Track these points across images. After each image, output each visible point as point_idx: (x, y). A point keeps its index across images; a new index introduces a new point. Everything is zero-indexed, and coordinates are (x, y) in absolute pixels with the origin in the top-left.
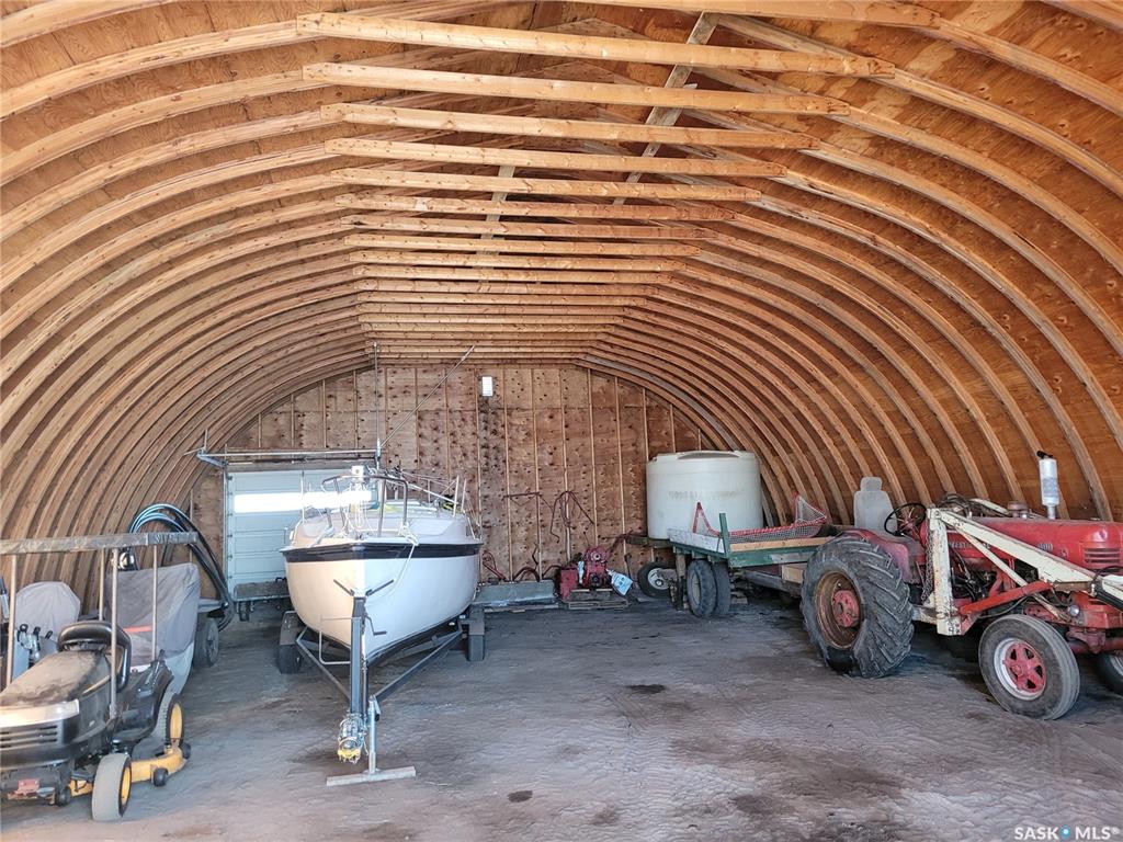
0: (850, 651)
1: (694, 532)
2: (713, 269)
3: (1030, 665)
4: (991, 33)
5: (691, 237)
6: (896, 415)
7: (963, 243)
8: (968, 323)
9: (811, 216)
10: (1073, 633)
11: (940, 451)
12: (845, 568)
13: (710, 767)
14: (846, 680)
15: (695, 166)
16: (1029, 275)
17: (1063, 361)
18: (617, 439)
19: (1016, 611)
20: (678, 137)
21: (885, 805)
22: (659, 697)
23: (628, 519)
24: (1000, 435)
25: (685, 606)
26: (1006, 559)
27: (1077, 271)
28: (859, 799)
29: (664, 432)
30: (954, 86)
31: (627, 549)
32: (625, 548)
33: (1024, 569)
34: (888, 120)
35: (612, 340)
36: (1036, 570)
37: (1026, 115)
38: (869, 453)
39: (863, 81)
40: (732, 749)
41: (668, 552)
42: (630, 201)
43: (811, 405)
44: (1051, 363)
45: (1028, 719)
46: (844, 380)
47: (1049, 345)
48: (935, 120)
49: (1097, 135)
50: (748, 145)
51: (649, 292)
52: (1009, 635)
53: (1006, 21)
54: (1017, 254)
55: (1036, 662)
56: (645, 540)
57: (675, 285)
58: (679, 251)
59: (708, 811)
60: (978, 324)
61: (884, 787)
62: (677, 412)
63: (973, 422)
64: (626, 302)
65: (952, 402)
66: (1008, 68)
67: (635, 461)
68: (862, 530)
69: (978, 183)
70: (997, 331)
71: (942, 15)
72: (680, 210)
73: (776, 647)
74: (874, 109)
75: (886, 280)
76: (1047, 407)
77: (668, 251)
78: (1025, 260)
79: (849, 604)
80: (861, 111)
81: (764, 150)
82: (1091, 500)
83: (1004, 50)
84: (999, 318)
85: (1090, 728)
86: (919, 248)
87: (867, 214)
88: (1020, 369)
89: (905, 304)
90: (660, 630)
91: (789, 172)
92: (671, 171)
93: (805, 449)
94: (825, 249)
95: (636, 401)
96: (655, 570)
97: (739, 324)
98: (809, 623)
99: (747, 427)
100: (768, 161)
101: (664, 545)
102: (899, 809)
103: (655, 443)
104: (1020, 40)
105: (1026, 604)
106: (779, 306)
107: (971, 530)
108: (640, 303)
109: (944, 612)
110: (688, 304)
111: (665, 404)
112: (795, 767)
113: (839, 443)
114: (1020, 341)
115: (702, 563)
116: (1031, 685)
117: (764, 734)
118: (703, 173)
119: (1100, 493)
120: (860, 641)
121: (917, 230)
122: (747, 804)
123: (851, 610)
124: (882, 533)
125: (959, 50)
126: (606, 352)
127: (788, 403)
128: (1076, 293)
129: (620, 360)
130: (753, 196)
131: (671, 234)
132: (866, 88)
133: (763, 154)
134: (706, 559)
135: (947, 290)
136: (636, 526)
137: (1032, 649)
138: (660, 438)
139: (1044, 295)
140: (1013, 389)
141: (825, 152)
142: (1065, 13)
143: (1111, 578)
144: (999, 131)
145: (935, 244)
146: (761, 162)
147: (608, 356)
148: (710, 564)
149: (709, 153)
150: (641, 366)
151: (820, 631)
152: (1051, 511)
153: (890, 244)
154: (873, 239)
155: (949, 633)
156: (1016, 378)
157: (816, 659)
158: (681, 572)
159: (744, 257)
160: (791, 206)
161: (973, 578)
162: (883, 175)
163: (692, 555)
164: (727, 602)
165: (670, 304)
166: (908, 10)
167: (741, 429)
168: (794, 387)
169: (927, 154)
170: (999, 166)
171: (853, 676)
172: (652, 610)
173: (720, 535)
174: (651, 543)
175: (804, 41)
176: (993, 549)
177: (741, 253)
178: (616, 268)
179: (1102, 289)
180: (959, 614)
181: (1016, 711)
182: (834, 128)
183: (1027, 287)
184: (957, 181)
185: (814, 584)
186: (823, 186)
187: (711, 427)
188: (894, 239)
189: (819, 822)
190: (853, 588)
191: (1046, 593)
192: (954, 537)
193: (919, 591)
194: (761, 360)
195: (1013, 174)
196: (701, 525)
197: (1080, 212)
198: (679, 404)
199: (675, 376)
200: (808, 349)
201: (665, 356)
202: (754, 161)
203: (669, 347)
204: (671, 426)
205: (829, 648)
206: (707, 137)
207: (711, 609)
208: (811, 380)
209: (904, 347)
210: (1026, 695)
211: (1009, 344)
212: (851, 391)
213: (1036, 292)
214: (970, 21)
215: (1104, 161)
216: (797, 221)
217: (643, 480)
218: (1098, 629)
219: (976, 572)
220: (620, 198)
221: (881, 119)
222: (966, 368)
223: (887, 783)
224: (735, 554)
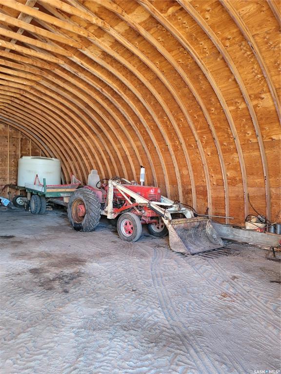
0: (81, 224)
1: (35, 184)
2: (47, 88)
3: (130, 227)
4: (140, 24)
5: (38, 73)
6: (105, 151)
7: (128, 97)
8: (128, 124)
9: (81, 75)
10: (143, 218)
11: (117, 164)
12: (82, 198)
13: (23, 261)
14: (79, 233)
15: (39, 44)
16: (145, 111)
17: (151, 140)
18: (8, 149)
19: (129, 211)
20: (31, 28)
21: (79, 268)
22: (11, 240)
23: (10, 179)
24: (133, 161)
25: (30, 210)
26: (128, 196)
27: (157, 112)
28: (72, 266)
29: (27, 149)
30: (128, 40)
31: (9, 190)
32: (8, 189)
33: (133, 200)
34: (108, 46)
35: (7, 109)
36: (135, 200)
37: (148, 57)
38: (96, 163)
39: (100, 28)
40: (33, 255)
41: (24, 191)
42: (12, 51)
43: (80, 145)
44: (148, 140)
45: (127, 242)
46: (90, 138)
47: (148, 135)
48: (122, 51)
49: (166, 70)
50: (59, 41)
51: (21, 92)
52: (125, 218)
53: (144, 21)
54: (142, 104)
55: (132, 226)
56: (16, 187)
57: (32, 92)
58: (33, 78)
59: (19, 274)
60: (130, 125)
61: (81, 263)
62: (33, 142)
63: (126, 156)
64: (12, 95)
65: (121, 149)
66: (144, 39)
67: (15, 158)
68: (89, 186)
69: (133, 77)
70: (135, 128)
71: (125, 12)
72: (33, 61)
73: (58, 223)
74: (103, 41)
75: (105, 105)
76: (146, 153)
77: (29, 77)
78: (144, 106)
79: (82, 209)
80: (99, 40)
81: (66, 45)
82: (154, 182)
83: (143, 31)
84: (136, 124)
85: (143, 244)
86: (115, 96)
87: (100, 80)
88: (140, 141)
89: (110, 115)
90: (18, 218)
91: (74, 57)
92: (29, 43)
93: (77, 160)
94: (86, 89)
95: (17, 135)
96: (19, 198)
97: (56, 112)
98: (69, 215)
99: (58, 150)
100: (67, 50)
101: (23, 189)
102: (83, 268)
103: (23, 152)
104: (148, 30)
105: (131, 210)
106: (70, 108)
107: (120, 188)
108: (18, 96)
109: (110, 212)
110: (37, 101)
111: (28, 138)
112: (54, 259)
113: (88, 159)
114: (141, 132)
115: (36, 195)
116: (130, 233)
117: (47, 249)
118: (41, 47)
119: (156, 180)
120: (84, 220)
121: (115, 89)
122: (34, 271)
123: (83, 211)
124: (95, 188)
125: (130, 27)
126: (4, 114)
127: (72, 144)
128: (156, 119)
129: (10, 118)
130: (61, 62)
131: (30, 70)
132: (101, 31)
133: (66, 47)
134: (38, 194)
135: (122, 112)
136: (13, 182)
137: (131, 223)
138: (25, 151)
139: (148, 119)
140: (138, 147)
141: (86, 52)
142: (160, 24)
143: (153, 202)
144: (140, 61)
145: (120, 96)
146: (64, 50)
147: (5, 116)
148: (39, 196)
149: (44, 40)
150: (19, 122)
151: (72, 218)
152: (142, 183)
153: (107, 93)
154: (101, 89)
155: (110, 218)
156: (139, 143)
157: (70, 227)
158: (29, 198)
159: (58, 86)
160: (75, 70)
161: (119, 202)
162: (105, 66)
163: (33, 193)
164: (44, 210)
165: (30, 99)
166: (115, 6)
167: (56, 151)
168: (74, 138)
169: (119, 63)
170: (139, 73)
171: (81, 231)
172: (17, 212)
173: (43, 186)
174: (19, 188)
175: (80, 5)
176: (126, 194)
177: (57, 84)
178: (7, 79)
179: (162, 119)
180: (113, 212)
181: (124, 240)
182: (90, 44)
183: (144, 115)
184: (127, 75)
185: (72, 203)
186: (86, 65)
187: (45, 149)
188: (108, 91)
189: (57, 274)
190: (84, 204)
191: (137, 206)
192: (115, 190)
193: (103, 206)
194: (64, 127)
195: (143, 77)
196: (37, 183)
197: (160, 94)
198: (34, 139)
199: (32, 128)
200: (79, 125)
201: (28, 120)
202: (62, 48)
203: (30, 116)
204: (30, 147)
205: (75, 223)
206: (42, 32)
207: (38, 212)
208: (80, 136)
209: (109, 129)
210: (128, 235)
211: (138, 132)
212: (92, 142)
213: (146, 118)
214: (134, 17)
215: (167, 79)
216: (77, 77)
217: (17, 165)
218: (149, 217)
219: (120, 200)
220: (8, 49)
221: (105, 45)
222: (126, 139)
223: (82, 261)
224: (48, 193)
